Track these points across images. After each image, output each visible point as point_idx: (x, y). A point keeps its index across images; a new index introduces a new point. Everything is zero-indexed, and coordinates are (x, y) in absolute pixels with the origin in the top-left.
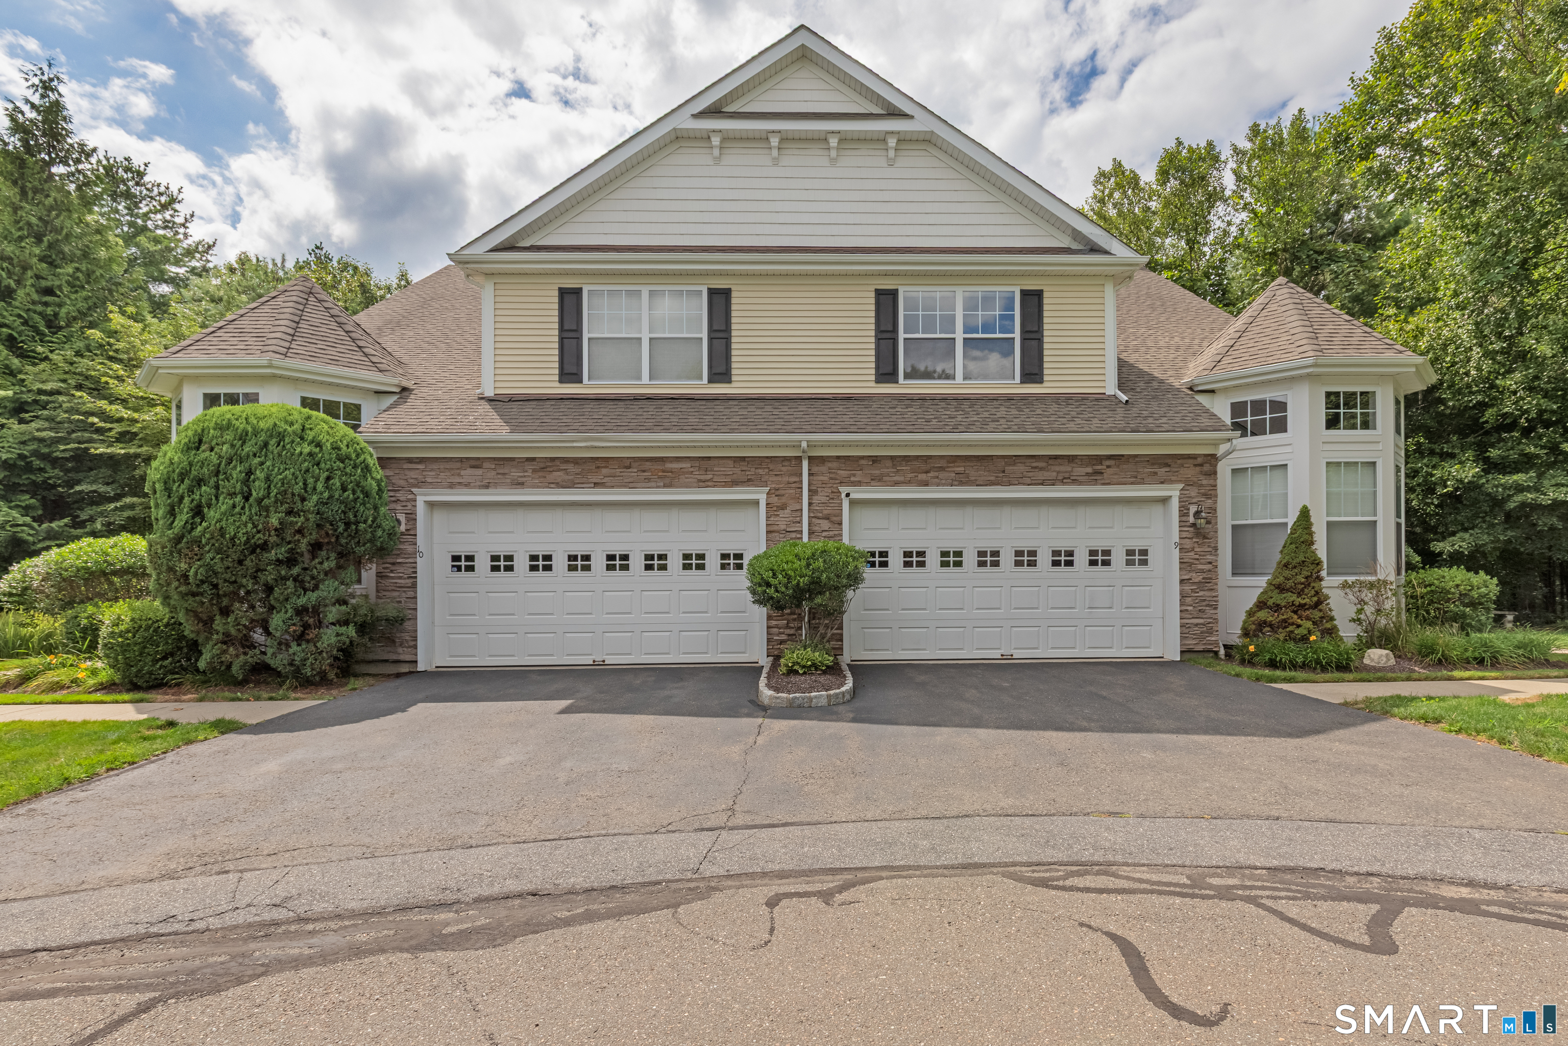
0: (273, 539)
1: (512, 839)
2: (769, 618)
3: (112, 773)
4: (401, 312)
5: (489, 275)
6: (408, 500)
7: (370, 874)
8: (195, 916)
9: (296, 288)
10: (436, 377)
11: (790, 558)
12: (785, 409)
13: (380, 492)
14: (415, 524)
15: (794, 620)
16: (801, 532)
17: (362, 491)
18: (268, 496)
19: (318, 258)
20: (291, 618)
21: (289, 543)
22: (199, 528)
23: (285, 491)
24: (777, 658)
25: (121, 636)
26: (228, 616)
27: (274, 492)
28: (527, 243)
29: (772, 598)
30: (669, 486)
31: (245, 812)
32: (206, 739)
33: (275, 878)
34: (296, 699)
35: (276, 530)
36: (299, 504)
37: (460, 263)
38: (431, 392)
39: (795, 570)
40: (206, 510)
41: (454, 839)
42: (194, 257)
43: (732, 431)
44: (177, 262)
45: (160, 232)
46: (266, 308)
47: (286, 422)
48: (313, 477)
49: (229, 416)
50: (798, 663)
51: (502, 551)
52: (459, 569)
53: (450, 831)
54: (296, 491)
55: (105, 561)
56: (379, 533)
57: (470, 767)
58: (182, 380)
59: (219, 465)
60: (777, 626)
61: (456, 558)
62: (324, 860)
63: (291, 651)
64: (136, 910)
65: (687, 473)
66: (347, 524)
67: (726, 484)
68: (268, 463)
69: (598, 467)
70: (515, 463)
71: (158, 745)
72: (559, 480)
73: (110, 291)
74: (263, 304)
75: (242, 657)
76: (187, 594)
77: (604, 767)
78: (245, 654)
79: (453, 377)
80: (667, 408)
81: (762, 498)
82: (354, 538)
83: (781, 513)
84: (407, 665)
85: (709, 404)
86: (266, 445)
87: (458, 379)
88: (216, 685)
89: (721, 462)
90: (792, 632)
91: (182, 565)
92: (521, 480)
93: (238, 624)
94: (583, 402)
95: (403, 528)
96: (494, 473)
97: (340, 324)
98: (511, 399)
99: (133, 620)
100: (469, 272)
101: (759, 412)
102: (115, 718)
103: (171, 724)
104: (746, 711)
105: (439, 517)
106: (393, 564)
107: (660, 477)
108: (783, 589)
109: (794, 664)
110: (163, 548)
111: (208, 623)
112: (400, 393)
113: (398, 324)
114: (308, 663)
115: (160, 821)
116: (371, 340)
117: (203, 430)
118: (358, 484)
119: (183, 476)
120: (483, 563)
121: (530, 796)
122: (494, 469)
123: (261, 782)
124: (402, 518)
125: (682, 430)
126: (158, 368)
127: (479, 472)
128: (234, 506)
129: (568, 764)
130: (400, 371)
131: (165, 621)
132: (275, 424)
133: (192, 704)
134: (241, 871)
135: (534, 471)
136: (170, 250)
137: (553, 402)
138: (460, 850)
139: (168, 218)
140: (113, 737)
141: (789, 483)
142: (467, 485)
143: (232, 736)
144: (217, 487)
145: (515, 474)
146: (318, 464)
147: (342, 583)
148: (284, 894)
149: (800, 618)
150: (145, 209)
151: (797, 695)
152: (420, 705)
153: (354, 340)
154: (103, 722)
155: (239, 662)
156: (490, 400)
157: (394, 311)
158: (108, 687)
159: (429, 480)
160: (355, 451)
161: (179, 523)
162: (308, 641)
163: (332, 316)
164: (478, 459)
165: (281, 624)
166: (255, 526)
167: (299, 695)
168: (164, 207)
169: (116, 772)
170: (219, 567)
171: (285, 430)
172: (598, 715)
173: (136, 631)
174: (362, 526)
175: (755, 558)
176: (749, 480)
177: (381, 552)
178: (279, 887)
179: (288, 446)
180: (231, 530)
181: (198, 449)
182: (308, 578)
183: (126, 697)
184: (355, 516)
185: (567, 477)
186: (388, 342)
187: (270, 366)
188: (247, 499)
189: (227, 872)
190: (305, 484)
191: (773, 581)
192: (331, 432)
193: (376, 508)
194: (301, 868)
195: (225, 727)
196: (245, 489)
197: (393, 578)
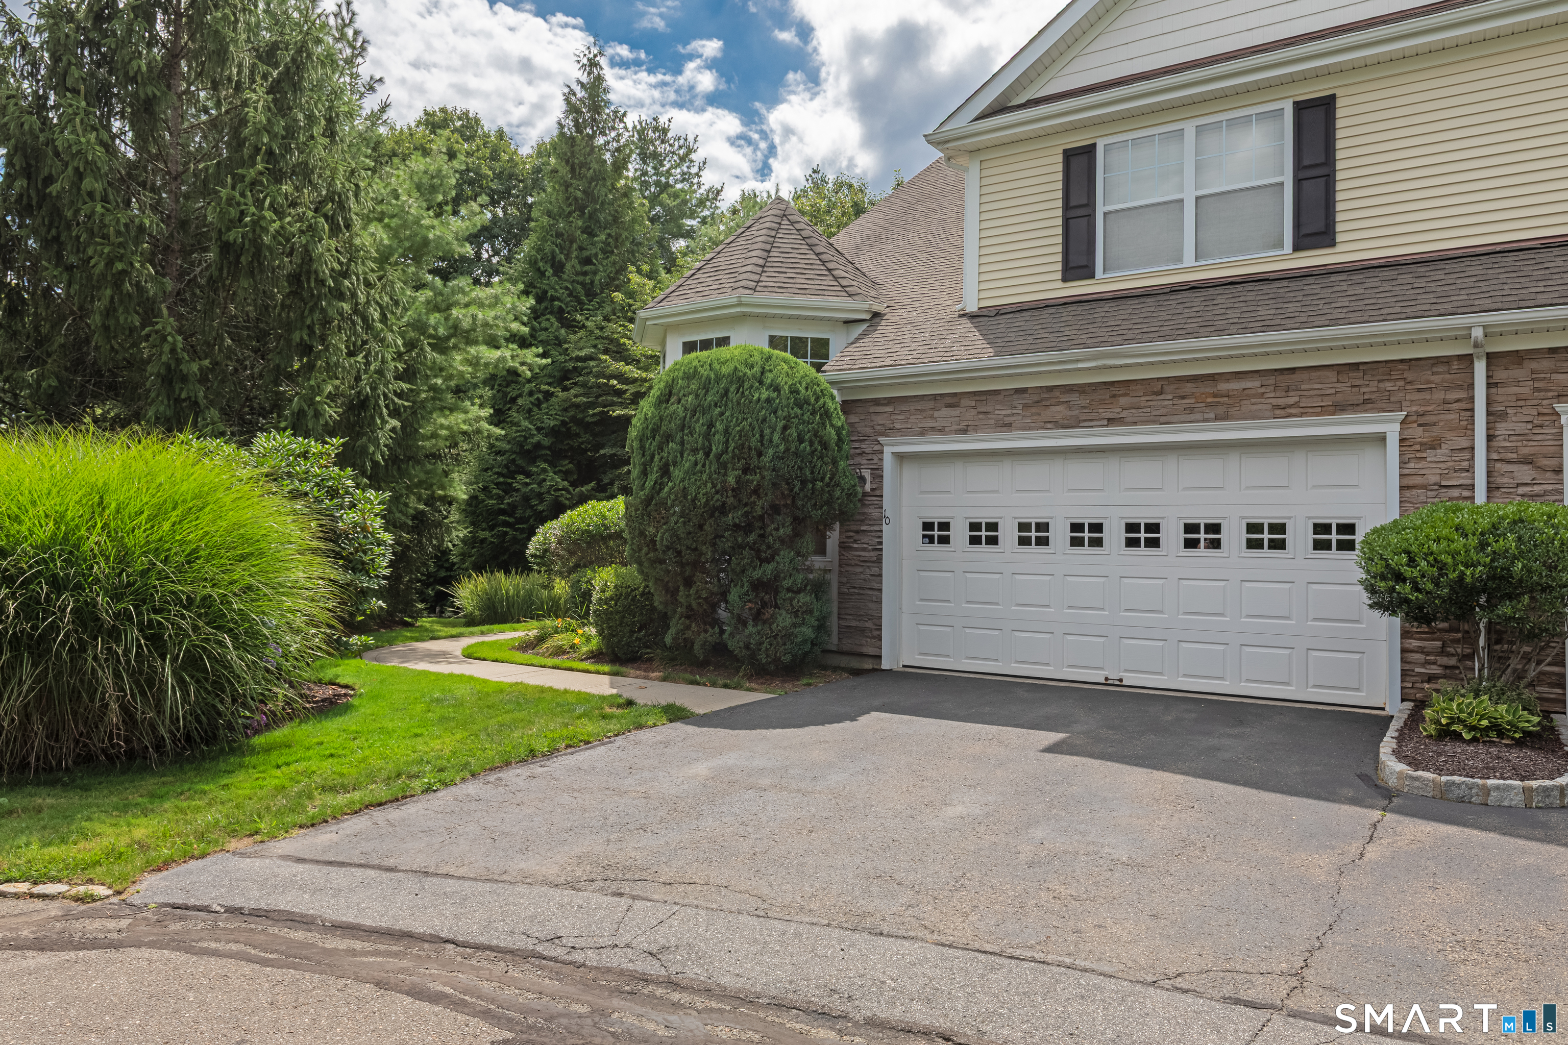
0: (731, 500)
1: (936, 937)
2: (1405, 635)
3: (569, 750)
4: (882, 223)
5: (974, 152)
6: (875, 452)
7: (756, 941)
8: (580, 943)
9: (770, 212)
10: (913, 295)
11: (1445, 532)
12: (1440, 275)
13: (840, 440)
14: (881, 482)
15: (1457, 641)
16: (1472, 487)
17: (820, 442)
18: (725, 451)
19: (816, 184)
20: (747, 594)
21: (746, 505)
22: (666, 489)
23: (743, 445)
24: (1421, 705)
25: (606, 604)
26: (691, 587)
27: (732, 445)
28: (1022, 100)
29: (1407, 601)
30: (1226, 417)
31: (661, 822)
32: (655, 725)
33: (661, 916)
34: (749, 690)
35: (733, 490)
36: (755, 459)
37: (939, 143)
38: (905, 315)
39: (1454, 554)
40: (672, 468)
41: (862, 916)
42: (705, 207)
43: (1335, 322)
44: (692, 215)
45: (679, 186)
46: (741, 241)
47: (747, 365)
48: (769, 427)
49: (695, 363)
50: (1460, 721)
51: (984, 517)
52: (931, 540)
53: (861, 902)
54: (753, 445)
55: (603, 525)
56: (838, 493)
57: (909, 812)
58: (668, 329)
59: (685, 417)
60: (1421, 650)
61: (928, 526)
62: (714, 906)
63: (747, 632)
64: (533, 918)
65: (1254, 396)
66: (804, 483)
67: (1323, 410)
68: (727, 414)
69: (1114, 396)
70: (1000, 397)
71: (613, 726)
72: (1058, 417)
73: (633, 252)
74: (739, 236)
75: (703, 635)
76: (655, 562)
77: (1090, 848)
78: (706, 631)
79: (931, 293)
80: (1222, 298)
81: (1393, 430)
82: (810, 499)
83: (1430, 455)
84: (870, 660)
85: (1294, 284)
86: (726, 392)
87: (938, 295)
88: (681, 665)
89: (1315, 374)
90: (1453, 662)
91: (651, 529)
92: (1008, 420)
93: (699, 597)
94: (1094, 305)
95: (868, 487)
96: (974, 412)
97: (811, 246)
98: (999, 312)
99: (615, 587)
100: (950, 153)
101: (1386, 286)
102: (588, 690)
103: (630, 703)
104: (1351, 793)
105: (910, 473)
106: (857, 532)
107: (1209, 405)
108: (1430, 586)
109: (1452, 720)
110: (636, 510)
111: (674, 593)
112: (871, 319)
113: (878, 239)
114: (764, 647)
115: (587, 815)
116: (843, 261)
117: (673, 381)
118: (816, 435)
119: (655, 431)
120: (960, 533)
121: (976, 874)
122: (974, 407)
123: (686, 787)
124: (867, 474)
125: (1246, 330)
126: (647, 319)
127: (956, 412)
128: (696, 464)
129: (1038, 833)
130: (873, 293)
131: (641, 589)
132: (736, 368)
133: (657, 683)
134: (634, 898)
135: (1025, 406)
136: (685, 202)
137: (1053, 310)
138: (866, 936)
139: (685, 169)
140: (580, 710)
141: (1445, 402)
142: (941, 430)
143: (678, 725)
144: (682, 443)
145: (1001, 412)
146: (775, 412)
147: (798, 554)
148: (663, 942)
149: (1470, 638)
150: (668, 166)
151: (1457, 779)
152: (874, 714)
153: (824, 263)
154: (579, 693)
155: (702, 638)
156: (972, 317)
157: (875, 224)
158: (596, 656)
159: (898, 426)
160: (815, 393)
161: (649, 484)
162: (765, 622)
163: (804, 239)
164: (955, 394)
165: (737, 599)
166: (714, 486)
167: (754, 685)
168: (683, 159)
169: (573, 750)
170: (681, 533)
171: (745, 374)
172: (1097, 763)
173: (617, 597)
174: (819, 484)
175: (1375, 531)
176: (1366, 402)
177: (844, 517)
178: (662, 929)
179: (747, 393)
180: (692, 490)
181: (667, 401)
182: (764, 547)
183: (606, 668)
184: (812, 473)
185: (1069, 413)
186: (864, 263)
187: (740, 304)
188: (707, 455)
189: (621, 895)
190: (762, 436)
191: (1407, 571)
192: (790, 372)
193: (835, 462)
194: (689, 910)
195: (675, 714)
196: (707, 443)
197: (856, 549)
